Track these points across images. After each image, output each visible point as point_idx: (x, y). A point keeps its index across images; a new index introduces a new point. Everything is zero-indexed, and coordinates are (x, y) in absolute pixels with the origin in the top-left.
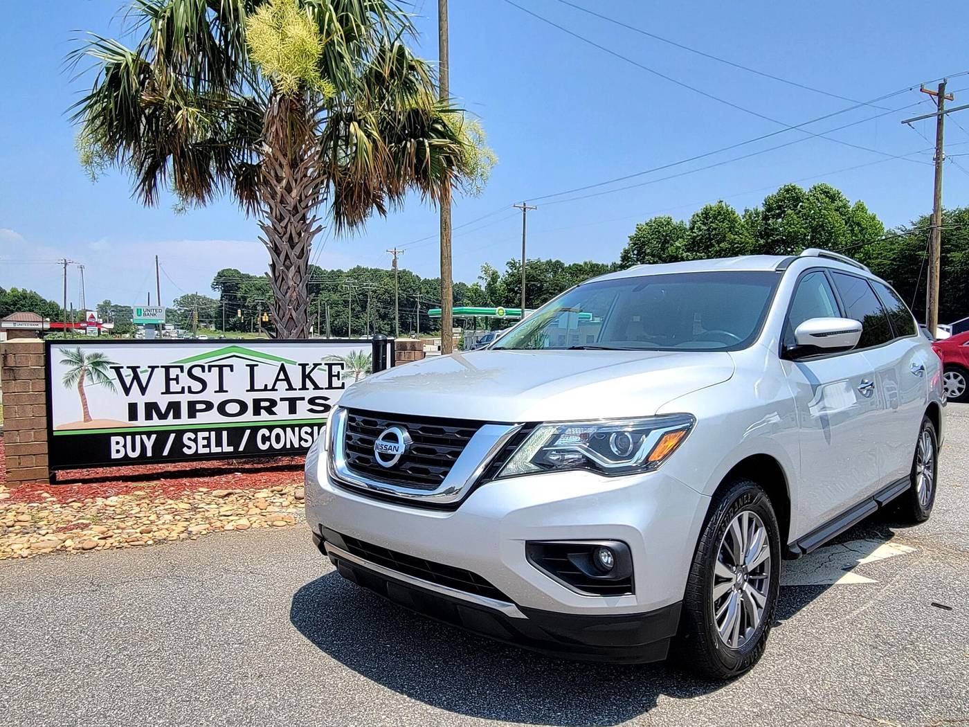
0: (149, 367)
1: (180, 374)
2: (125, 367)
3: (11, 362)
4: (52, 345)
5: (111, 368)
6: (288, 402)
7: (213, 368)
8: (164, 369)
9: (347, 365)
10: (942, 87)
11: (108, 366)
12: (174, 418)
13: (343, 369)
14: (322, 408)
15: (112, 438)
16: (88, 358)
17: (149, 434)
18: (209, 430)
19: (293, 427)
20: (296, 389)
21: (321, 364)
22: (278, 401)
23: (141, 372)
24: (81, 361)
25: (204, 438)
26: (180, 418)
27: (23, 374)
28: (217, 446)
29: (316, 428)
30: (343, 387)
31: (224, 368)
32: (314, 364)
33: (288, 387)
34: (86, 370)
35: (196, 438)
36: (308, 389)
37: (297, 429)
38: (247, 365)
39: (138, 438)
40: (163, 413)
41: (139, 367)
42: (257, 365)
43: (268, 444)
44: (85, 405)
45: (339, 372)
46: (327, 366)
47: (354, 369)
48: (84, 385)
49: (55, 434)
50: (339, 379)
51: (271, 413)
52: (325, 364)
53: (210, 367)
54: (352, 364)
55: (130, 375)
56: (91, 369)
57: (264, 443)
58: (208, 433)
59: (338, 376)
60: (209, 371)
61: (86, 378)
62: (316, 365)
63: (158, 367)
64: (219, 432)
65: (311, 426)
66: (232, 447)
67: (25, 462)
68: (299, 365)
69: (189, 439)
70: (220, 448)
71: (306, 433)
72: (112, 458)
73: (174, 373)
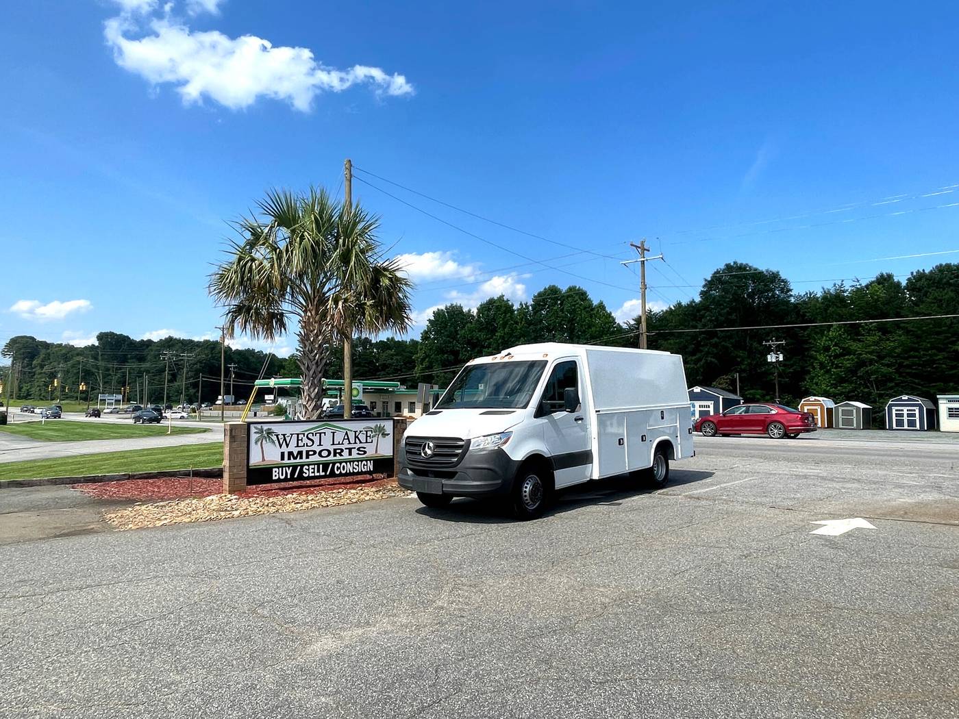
3: (234, 434)
10: (642, 243)
67: (238, 481)
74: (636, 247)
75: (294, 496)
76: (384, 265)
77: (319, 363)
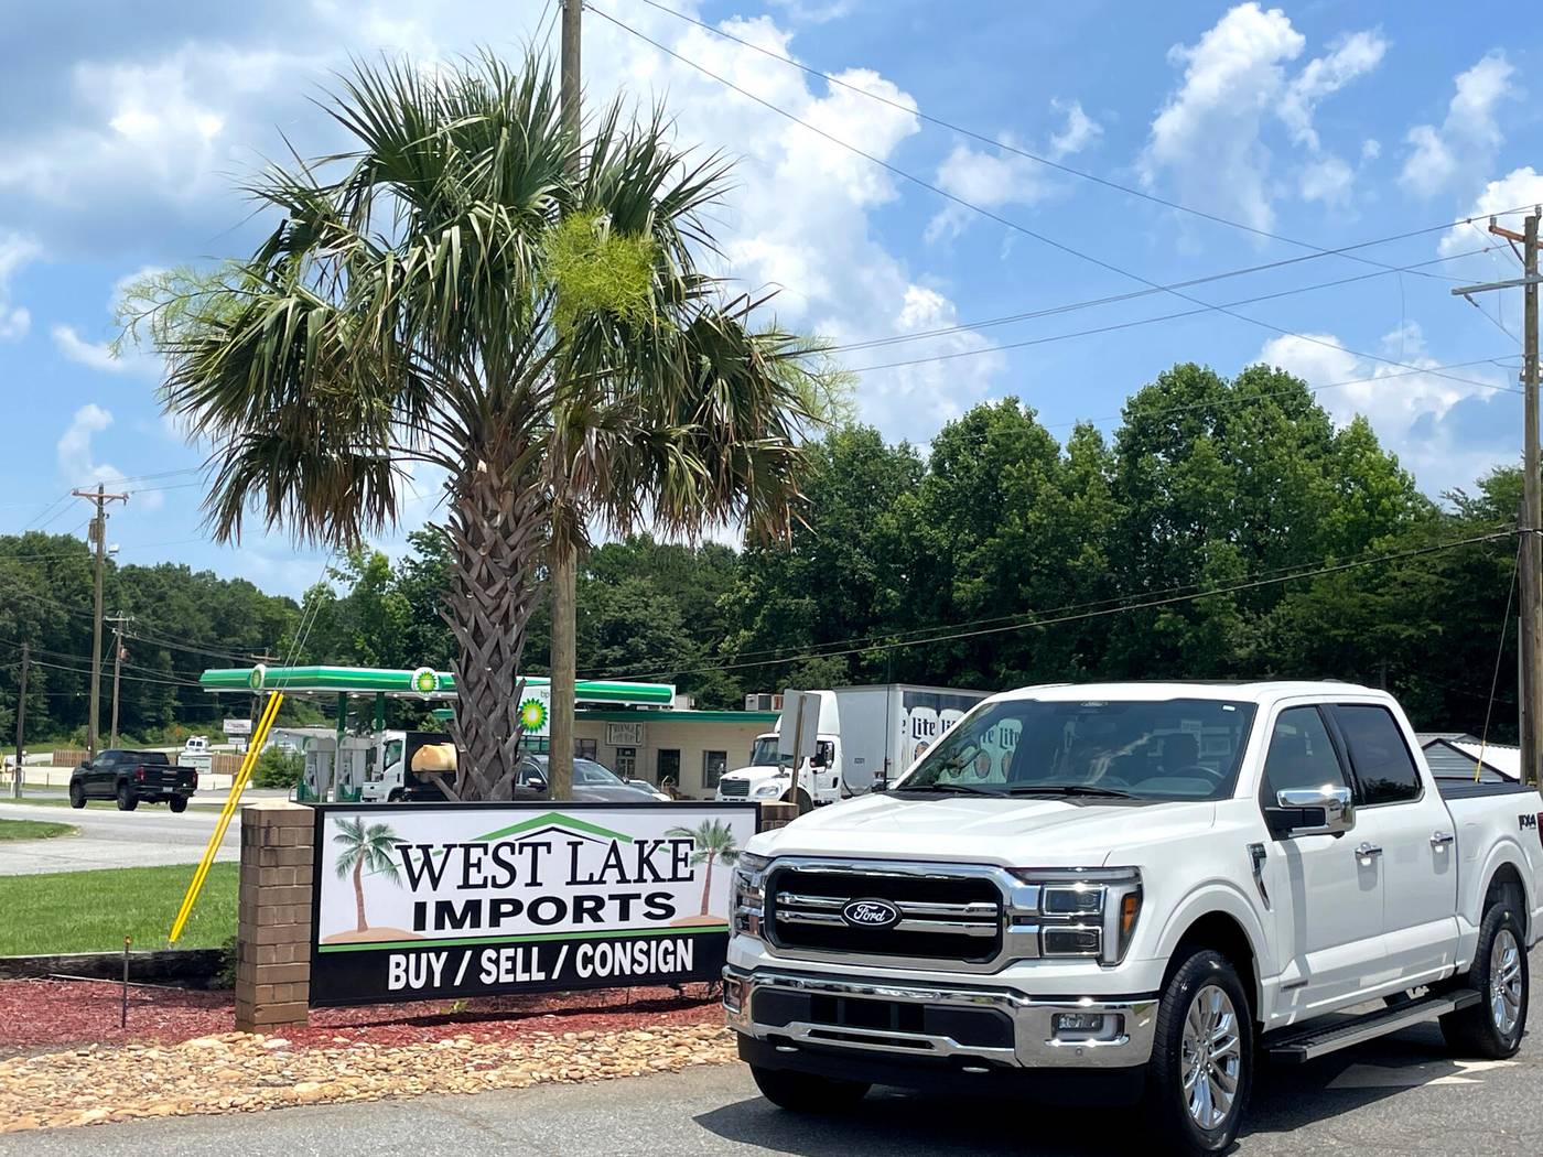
0: (445, 846)
1: (483, 858)
2: (414, 847)
3: (274, 841)
4: (326, 814)
5: (397, 847)
6: (618, 901)
7: (525, 848)
8: (462, 850)
9: (698, 842)
10: (1532, 224)
11: (393, 845)
12: (471, 927)
13: (692, 849)
14: (662, 912)
15: (391, 957)
16: (369, 833)
17: (438, 951)
18: (515, 945)
19: (623, 941)
20: (629, 881)
21: (663, 842)
22: (606, 899)
23: (435, 854)
24: (361, 838)
25: (508, 959)
26: (479, 926)
27: (288, 857)
28: (524, 972)
29: (654, 943)
30: (691, 878)
31: (540, 848)
32: (655, 841)
33: (619, 878)
34: (365, 851)
35: (498, 958)
36: (645, 881)
37: (629, 945)
38: (569, 843)
39: (424, 956)
40: (458, 917)
41: (431, 846)
42: (581, 843)
43: (590, 967)
44: (361, 904)
45: (687, 854)
46: (671, 845)
47: (706, 850)
48: (362, 873)
49: (321, 950)
50: (686, 866)
51: (597, 919)
52: (670, 841)
53: (522, 846)
54: (705, 841)
55: (419, 859)
56: (371, 849)
57: (585, 968)
58: (513, 950)
59: (685, 860)
60: (521, 852)
61: (364, 863)
62: (657, 843)
63: (455, 846)
64: (527, 947)
65: (648, 939)
66: (543, 974)
67: (281, 994)
68: (636, 842)
69: (489, 959)
70: (528, 974)
71: (641, 951)
72: (390, 988)
73: (475, 854)
74: (1510, 236)
75: (460, 1044)
76: (730, 313)
77: (512, 621)
